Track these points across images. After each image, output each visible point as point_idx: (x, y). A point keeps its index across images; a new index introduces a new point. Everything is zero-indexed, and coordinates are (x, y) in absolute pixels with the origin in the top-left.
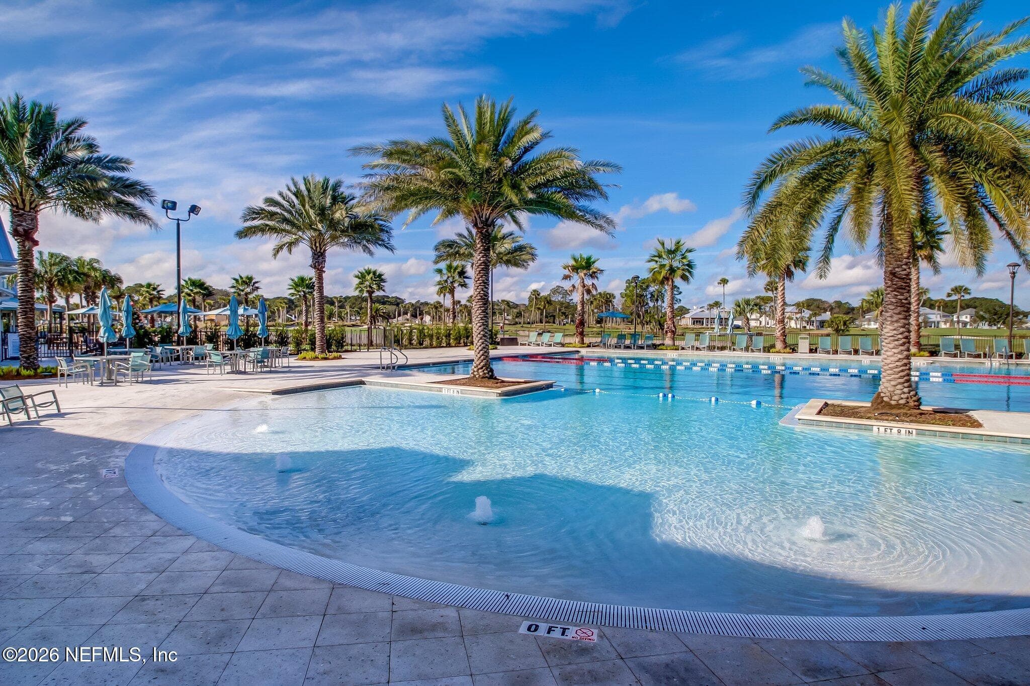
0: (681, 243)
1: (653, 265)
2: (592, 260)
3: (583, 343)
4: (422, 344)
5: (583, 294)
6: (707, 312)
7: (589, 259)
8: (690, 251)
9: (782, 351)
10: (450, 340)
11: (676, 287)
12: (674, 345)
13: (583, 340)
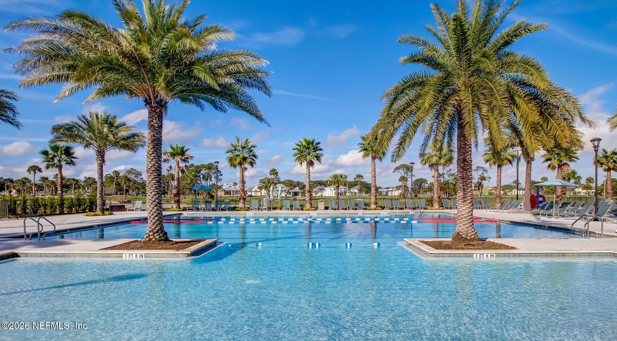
0: (248, 141)
1: (230, 155)
2: (185, 149)
3: (180, 208)
4: (37, 212)
5: (179, 173)
6: (233, 187)
7: (183, 148)
8: (254, 147)
9: (310, 209)
10: (63, 209)
11: (219, 171)
12: (245, 207)
13: (179, 206)
